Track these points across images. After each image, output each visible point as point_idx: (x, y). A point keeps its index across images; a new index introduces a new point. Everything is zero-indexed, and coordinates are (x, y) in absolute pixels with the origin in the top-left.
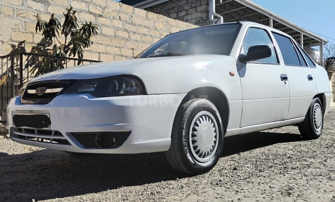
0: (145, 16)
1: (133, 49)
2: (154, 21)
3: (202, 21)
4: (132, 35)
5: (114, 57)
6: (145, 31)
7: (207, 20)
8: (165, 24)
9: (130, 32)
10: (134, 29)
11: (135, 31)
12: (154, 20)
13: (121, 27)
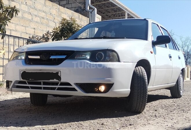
0: (44, 3)
1: (34, 29)
2: (50, 8)
3: (81, 10)
4: (34, 17)
5: (21, 34)
6: (43, 15)
7: (84, 10)
8: (57, 10)
9: (33, 15)
10: (36, 13)
11: (36, 14)
12: (50, 6)
13: (27, 10)
